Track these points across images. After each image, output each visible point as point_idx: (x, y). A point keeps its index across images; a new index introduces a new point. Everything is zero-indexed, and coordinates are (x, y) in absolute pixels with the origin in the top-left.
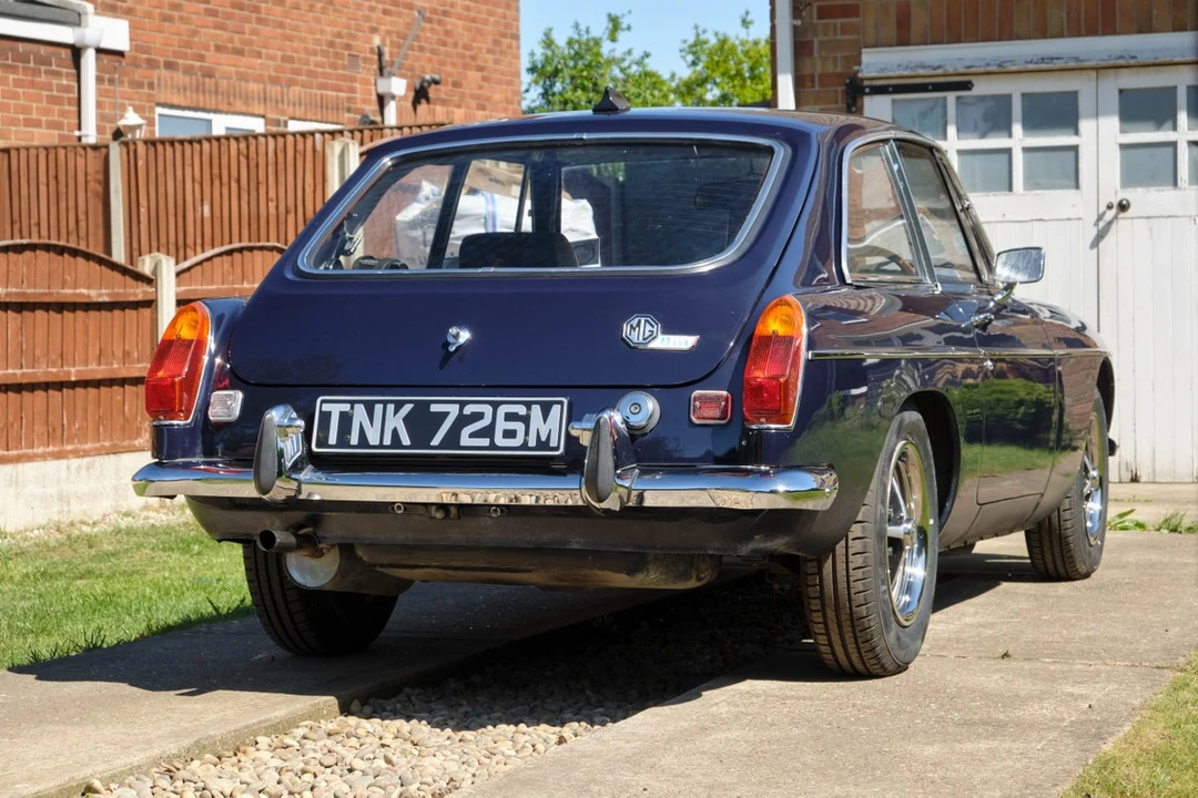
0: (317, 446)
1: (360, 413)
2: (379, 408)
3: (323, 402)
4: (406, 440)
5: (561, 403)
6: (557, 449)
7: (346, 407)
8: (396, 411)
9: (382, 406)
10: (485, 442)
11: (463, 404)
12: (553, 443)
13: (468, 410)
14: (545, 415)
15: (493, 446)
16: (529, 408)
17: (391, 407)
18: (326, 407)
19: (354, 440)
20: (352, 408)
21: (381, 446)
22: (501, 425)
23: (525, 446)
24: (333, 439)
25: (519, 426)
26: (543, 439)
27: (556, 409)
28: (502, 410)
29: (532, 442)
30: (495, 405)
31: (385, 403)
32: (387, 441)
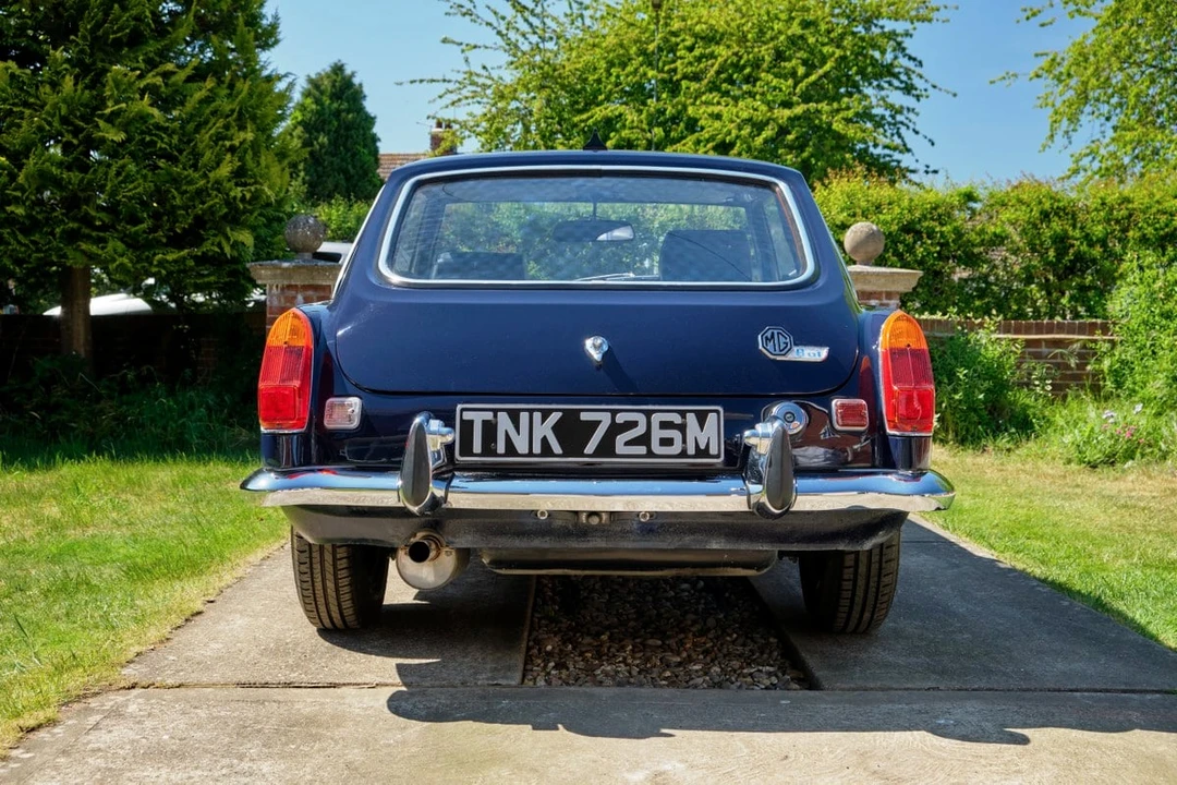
0: (462, 455)
1: (504, 422)
2: (524, 417)
3: (463, 410)
4: (557, 449)
5: (717, 412)
6: (718, 456)
7: (489, 416)
8: (544, 419)
9: (527, 414)
10: (642, 450)
11: (614, 413)
12: (713, 450)
13: (620, 418)
14: (702, 423)
15: (650, 454)
16: (684, 417)
17: (537, 416)
18: (467, 416)
19: (501, 448)
20: (495, 416)
21: (531, 454)
22: (657, 434)
23: (683, 454)
24: (477, 448)
25: (675, 434)
26: (702, 447)
27: (712, 418)
28: (656, 419)
29: (691, 450)
30: (648, 414)
31: (531, 412)
32: (537, 449)
